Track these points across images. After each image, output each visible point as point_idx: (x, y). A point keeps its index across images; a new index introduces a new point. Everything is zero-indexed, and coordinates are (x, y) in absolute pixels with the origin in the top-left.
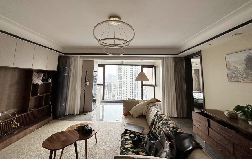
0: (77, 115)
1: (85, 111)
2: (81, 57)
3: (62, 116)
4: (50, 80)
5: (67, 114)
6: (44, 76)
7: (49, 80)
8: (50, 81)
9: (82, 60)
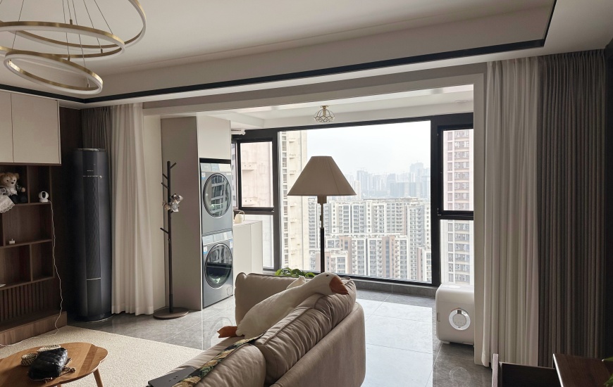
0: (145, 317)
1: (174, 305)
2: (145, 106)
3: (102, 316)
4: (44, 196)
5: (115, 308)
6: (20, 183)
7: (41, 196)
8: (45, 200)
9: (158, 117)
